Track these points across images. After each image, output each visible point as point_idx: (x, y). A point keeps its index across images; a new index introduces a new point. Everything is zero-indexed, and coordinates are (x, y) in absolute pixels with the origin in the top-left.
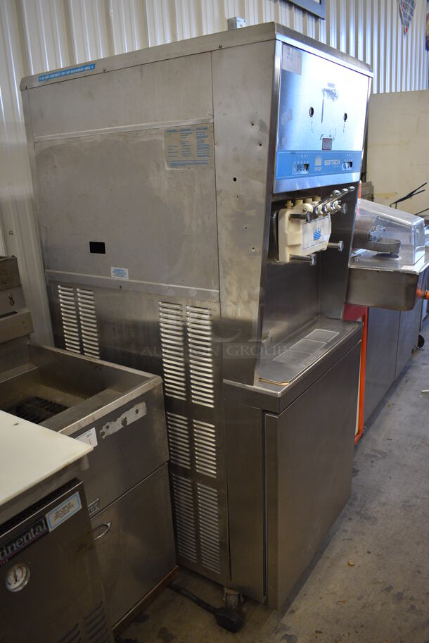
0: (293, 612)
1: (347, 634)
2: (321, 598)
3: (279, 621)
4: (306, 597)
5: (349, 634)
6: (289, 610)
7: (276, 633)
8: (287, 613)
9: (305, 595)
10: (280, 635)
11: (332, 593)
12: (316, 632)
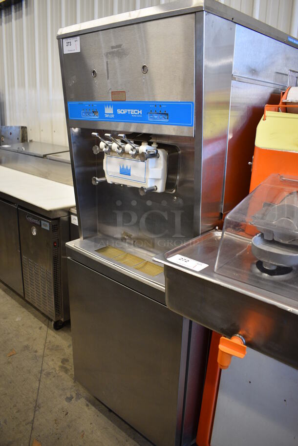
0: (87, 405)
1: (57, 428)
2: (91, 424)
3: (84, 397)
4: (96, 416)
5: (57, 429)
6: (89, 404)
7: (76, 394)
8: (87, 403)
9: (98, 416)
10: (74, 395)
11: (92, 432)
12: (67, 413)
